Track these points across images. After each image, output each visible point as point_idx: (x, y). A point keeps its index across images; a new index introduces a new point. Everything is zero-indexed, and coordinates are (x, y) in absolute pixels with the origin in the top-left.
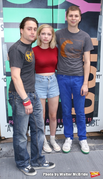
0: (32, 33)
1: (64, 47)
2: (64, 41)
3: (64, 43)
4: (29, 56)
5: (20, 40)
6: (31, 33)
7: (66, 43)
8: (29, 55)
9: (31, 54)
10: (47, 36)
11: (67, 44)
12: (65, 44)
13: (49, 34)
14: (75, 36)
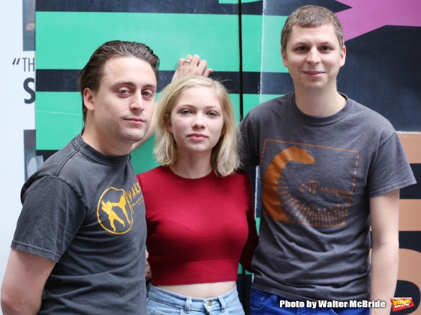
0: (134, 105)
1: (278, 175)
2: (279, 151)
3: (278, 159)
4: (117, 210)
5: (79, 137)
6: (127, 106)
7: (284, 158)
8: (115, 204)
9: (123, 198)
10: (201, 119)
11: (288, 164)
12: (282, 165)
13: (210, 113)
14: (325, 129)
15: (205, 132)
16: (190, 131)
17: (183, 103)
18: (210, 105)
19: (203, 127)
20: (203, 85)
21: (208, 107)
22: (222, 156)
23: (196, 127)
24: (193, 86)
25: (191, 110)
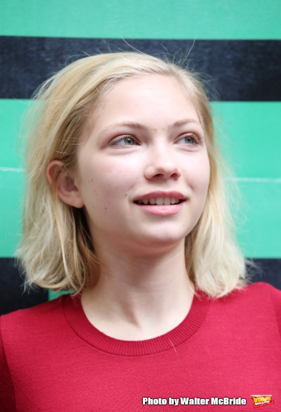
15: (179, 187)
16: (145, 189)
17: (111, 120)
18: (180, 117)
19: (175, 176)
20: (153, 71)
21: (178, 125)
22: (204, 248)
23: (159, 177)
24: (129, 75)
25: (136, 137)
